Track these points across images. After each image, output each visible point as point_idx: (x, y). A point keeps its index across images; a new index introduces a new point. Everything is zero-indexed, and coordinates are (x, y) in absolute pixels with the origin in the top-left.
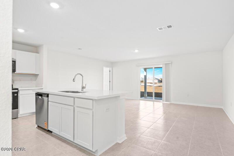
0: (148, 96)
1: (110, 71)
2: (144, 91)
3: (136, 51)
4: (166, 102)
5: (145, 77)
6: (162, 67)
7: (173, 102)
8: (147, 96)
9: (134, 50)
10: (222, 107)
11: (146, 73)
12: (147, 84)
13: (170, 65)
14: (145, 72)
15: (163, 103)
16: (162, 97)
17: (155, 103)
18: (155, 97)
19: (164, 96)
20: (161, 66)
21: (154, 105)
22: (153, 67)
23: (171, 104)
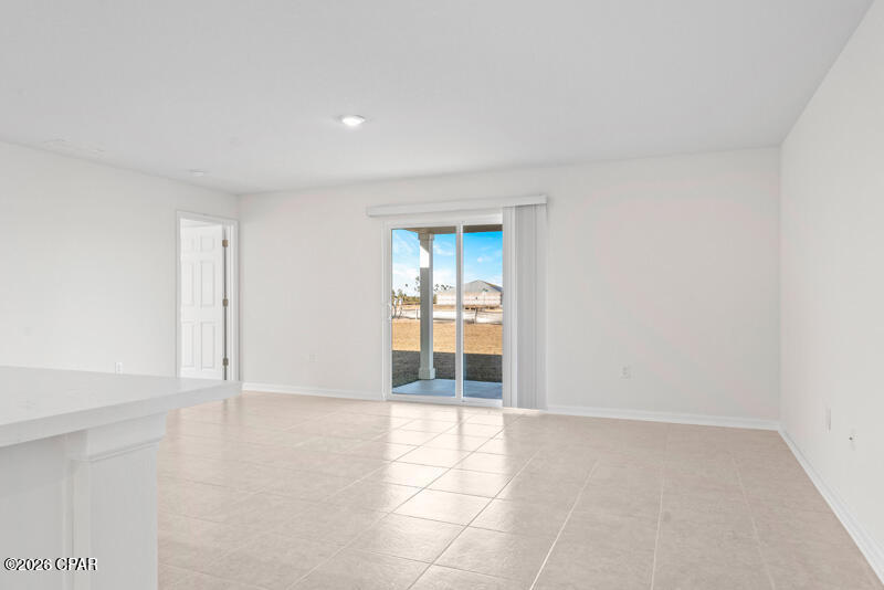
0: (438, 376)
1: (225, 244)
2: (419, 350)
3: (352, 122)
4: (521, 411)
5: (425, 277)
6: (500, 222)
7: (553, 409)
8: (432, 375)
9: (340, 118)
10: (776, 426)
11: (428, 254)
12: (436, 314)
13: (542, 212)
14: (422, 250)
15: (505, 416)
16: (500, 381)
17: (467, 414)
19: (510, 371)
20: (497, 219)
21: (460, 433)
22: (461, 221)
23: (544, 417)
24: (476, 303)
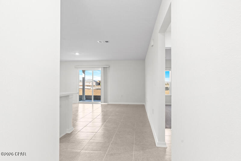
0: (86, 99)
2: (82, 95)
3: (77, 54)
4: (104, 103)
5: (84, 79)
9: (75, 53)
11: (84, 75)
14: (83, 73)
15: (101, 104)
18: (94, 100)
19: (102, 98)
20: (100, 69)
22: (93, 69)
23: (108, 104)
24: (89, 85)
